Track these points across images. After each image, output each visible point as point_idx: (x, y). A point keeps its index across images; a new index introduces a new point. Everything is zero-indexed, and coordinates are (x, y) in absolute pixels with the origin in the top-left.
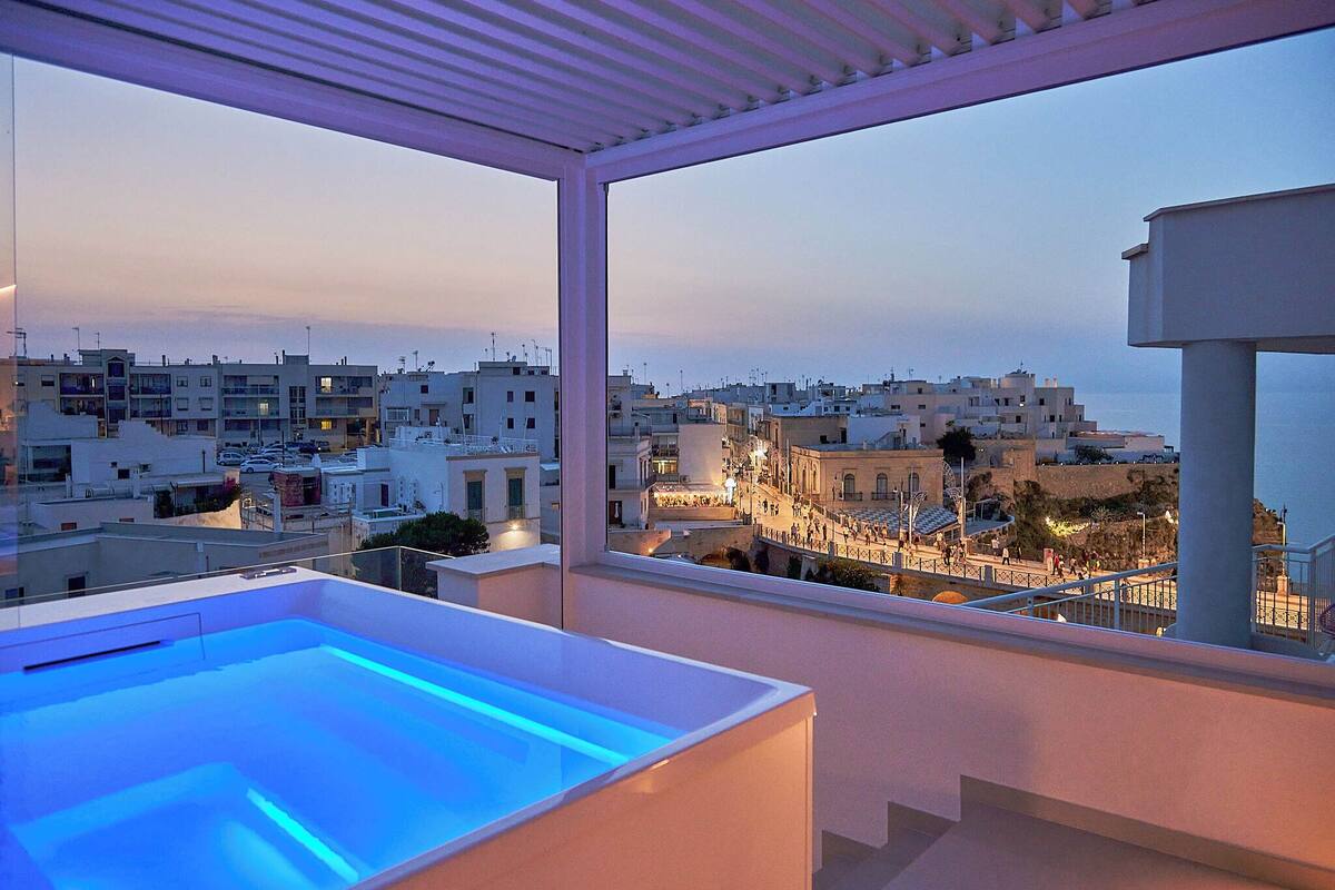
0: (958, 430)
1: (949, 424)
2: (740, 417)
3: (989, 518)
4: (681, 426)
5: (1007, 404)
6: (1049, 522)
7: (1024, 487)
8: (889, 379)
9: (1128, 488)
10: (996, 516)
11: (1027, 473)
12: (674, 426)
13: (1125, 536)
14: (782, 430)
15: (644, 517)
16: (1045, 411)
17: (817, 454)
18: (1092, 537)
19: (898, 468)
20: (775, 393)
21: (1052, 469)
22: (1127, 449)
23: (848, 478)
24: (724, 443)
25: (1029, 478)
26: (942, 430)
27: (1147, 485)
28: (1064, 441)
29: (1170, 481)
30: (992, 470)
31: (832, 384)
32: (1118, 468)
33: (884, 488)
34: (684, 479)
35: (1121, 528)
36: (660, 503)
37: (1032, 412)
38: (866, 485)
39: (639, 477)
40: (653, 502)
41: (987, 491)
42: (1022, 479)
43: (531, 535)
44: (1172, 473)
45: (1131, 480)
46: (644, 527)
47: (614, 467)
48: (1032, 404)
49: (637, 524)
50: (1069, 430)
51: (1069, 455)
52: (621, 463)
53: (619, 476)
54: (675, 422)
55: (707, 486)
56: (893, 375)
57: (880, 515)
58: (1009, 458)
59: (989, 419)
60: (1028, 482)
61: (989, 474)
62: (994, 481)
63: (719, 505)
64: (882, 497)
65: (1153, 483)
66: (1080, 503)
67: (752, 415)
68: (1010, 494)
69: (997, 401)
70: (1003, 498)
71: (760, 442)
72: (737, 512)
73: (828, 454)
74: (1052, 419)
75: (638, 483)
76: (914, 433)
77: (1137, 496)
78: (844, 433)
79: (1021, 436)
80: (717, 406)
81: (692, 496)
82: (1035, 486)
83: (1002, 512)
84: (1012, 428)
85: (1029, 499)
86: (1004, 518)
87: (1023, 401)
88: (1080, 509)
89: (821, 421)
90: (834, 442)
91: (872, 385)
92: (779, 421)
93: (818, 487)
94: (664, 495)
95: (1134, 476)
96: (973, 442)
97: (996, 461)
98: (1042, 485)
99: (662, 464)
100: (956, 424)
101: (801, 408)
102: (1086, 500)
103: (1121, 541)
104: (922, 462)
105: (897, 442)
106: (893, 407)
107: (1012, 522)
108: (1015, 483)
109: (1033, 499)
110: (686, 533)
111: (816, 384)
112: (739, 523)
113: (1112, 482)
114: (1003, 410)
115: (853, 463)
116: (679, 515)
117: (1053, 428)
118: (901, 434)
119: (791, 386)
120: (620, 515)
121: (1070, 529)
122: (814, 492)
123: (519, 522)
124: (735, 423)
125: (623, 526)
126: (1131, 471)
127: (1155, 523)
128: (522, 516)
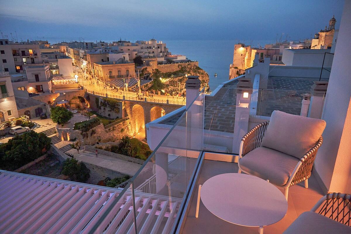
0: (138, 56)
1: (136, 54)
2: (77, 53)
3: (147, 79)
4: (58, 60)
5: (150, 48)
6: (161, 79)
7: (155, 71)
8: (119, 40)
9: (178, 69)
10: (148, 79)
11: (155, 67)
12: (56, 59)
13: (177, 81)
14: (90, 58)
15: (50, 89)
16: (159, 50)
17: (101, 66)
18: (170, 82)
19: (123, 68)
20: (87, 46)
21: (161, 66)
22: (178, 59)
23: (110, 72)
24: (73, 63)
25: (156, 68)
26: (134, 56)
27: (182, 68)
28: (164, 58)
29: (187, 67)
30: (147, 67)
31: (104, 42)
32: (176, 64)
33: (120, 74)
34: (62, 76)
35: (176, 79)
36: (55, 84)
37: (156, 50)
38: (115, 73)
39: (47, 78)
40: (53, 84)
41: (146, 72)
42: (154, 68)
43: (12, 102)
44: (187, 65)
45: (179, 67)
46: (51, 92)
47: (38, 75)
48: (156, 48)
49: (48, 91)
50: (165, 55)
51: (165, 61)
52: (40, 73)
53: (40, 78)
54: (56, 58)
55: (69, 77)
56: (121, 39)
57: (120, 82)
58: (151, 63)
59: (146, 53)
60: (156, 69)
61: (146, 68)
62: (148, 70)
63: (73, 83)
64: (120, 76)
65: (183, 68)
66: (167, 74)
67: (81, 52)
68: (152, 73)
69: (148, 47)
70: (150, 74)
71: (84, 61)
72: (79, 85)
73: (104, 66)
74: (161, 52)
75: (47, 79)
76: (127, 58)
77: (180, 71)
78: (108, 58)
79: (154, 57)
80: (70, 49)
81: (65, 81)
82: (157, 70)
83: (150, 78)
84: (152, 55)
85: (156, 73)
86: (150, 79)
87: (154, 47)
88: (167, 75)
89: (101, 55)
90: (106, 61)
91: (116, 42)
92: (89, 55)
93: (102, 75)
94: (56, 81)
95: (179, 66)
96: (142, 59)
97: (148, 65)
98: (159, 69)
99: (54, 72)
100: (138, 55)
101: (96, 51)
102: (169, 72)
103: (177, 83)
104: (129, 67)
105: (123, 61)
106: (121, 50)
107: (152, 80)
108: (153, 70)
109: (157, 73)
110: (64, 94)
111: (99, 42)
112: (80, 89)
113: (175, 68)
114: (149, 50)
115: (112, 68)
116: (62, 87)
117: (161, 54)
118: (124, 59)
119: (92, 43)
120: (42, 88)
121: (166, 80)
122: (101, 76)
123: (7, 98)
124: (76, 55)
125: (44, 93)
126: (179, 65)
127: (184, 77)
128: (7, 96)
